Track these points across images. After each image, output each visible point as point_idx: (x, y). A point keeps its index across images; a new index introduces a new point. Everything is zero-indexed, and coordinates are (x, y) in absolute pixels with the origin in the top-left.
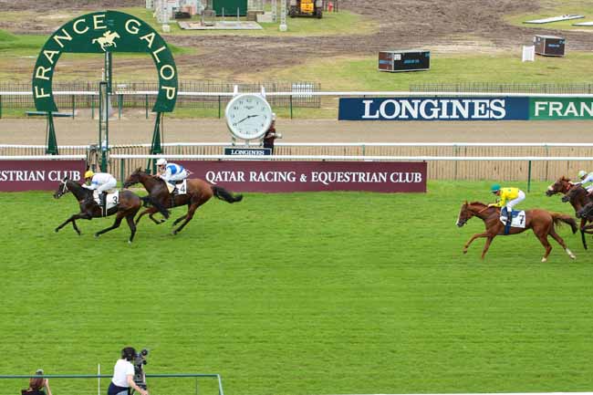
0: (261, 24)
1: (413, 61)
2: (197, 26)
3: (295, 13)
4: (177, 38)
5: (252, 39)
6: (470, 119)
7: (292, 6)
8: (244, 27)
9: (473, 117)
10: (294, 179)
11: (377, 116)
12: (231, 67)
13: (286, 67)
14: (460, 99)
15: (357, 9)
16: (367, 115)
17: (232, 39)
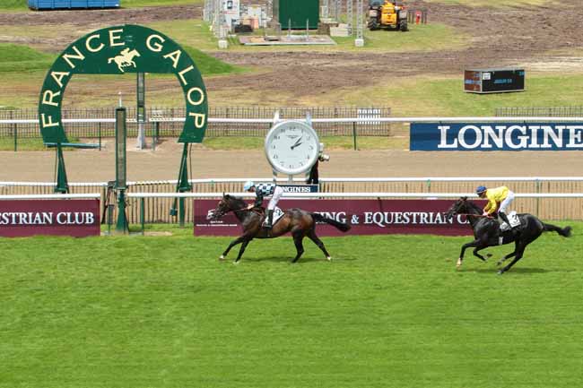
0: (333, 38)
1: (505, 81)
2: (261, 41)
3: (377, 25)
4: (234, 55)
5: (322, 56)
6: (564, 148)
7: (372, 17)
8: (314, 42)
9: (567, 146)
10: (344, 220)
11: (455, 145)
12: (292, 89)
13: (356, 89)
14: (553, 125)
15: (449, 20)
16: (443, 144)
17: (297, 55)
